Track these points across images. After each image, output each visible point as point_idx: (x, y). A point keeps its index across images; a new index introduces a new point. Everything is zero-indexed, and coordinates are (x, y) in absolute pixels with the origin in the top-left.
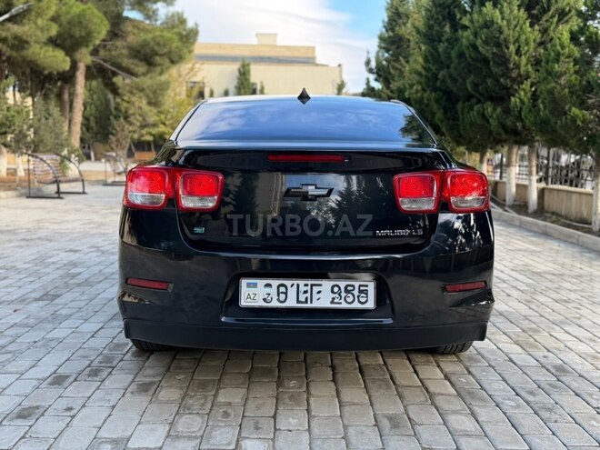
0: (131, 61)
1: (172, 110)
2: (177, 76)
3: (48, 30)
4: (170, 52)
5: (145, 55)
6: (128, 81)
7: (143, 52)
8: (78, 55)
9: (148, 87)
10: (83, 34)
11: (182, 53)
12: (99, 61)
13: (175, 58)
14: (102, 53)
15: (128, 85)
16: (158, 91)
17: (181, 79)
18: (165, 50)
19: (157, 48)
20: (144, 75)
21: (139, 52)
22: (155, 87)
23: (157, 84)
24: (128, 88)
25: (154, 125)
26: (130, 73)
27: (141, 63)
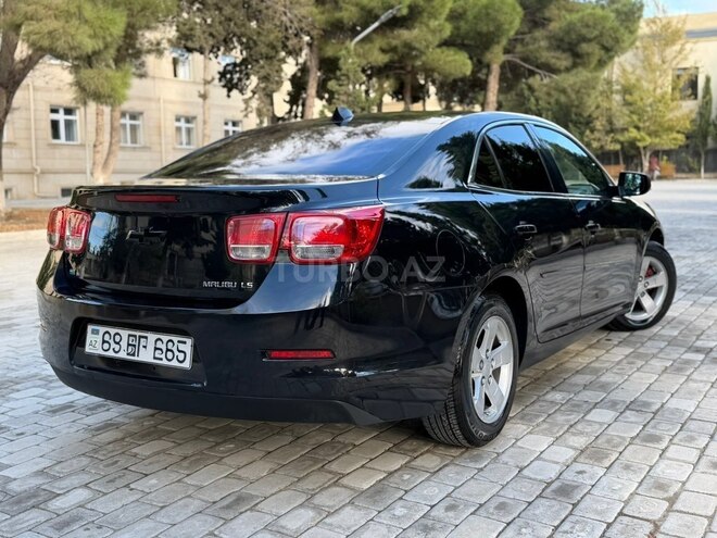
0: (552, 54)
1: (649, 109)
2: (660, 62)
3: (440, 31)
4: (601, 35)
5: (570, 44)
6: (546, 81)
7: (566, 39)
8: (488, 57)
9: (570, 86)
10: (492, 29)
11: (618, 35)
12: (514, 59)
13: (609, 43)
14: (519, 48)
15: (546, 85)
16: (583, 90)
18: (596, 33)
19: (584, 31)
20: (568, 70)
21: (562, 40)
22: (578, 85)
23: (583, 81)
24: (545, 89)
25: (624, 130)
26: (551, 70)
27: (564, 56)
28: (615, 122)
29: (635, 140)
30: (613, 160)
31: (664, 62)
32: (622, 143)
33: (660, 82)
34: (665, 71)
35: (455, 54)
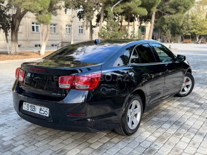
0: (171, 9)
1: (199, 23)
2: (202, 10)
3: (138, 3)
4: (184, 4)
5: (175, 6)
6: (168, 17)
7: (174, 5)
8: (152, 10)
9: (175, 18)
10: (153, 2)
11: (189, 4)
12: (160, 10)
13: (187, 6)
14: (161, 8)
15: (168, 18)
16: (179, 20)
17: (204, 11)
18: (183, 3)
19: (179, 3)
20: (175, 14)
21: (173, 5)
23: (179, 17)
24: (168, 19)
25: (192, 29)
26: (170, 13)
27: (174, 10)
28: (189, 27)
29: (195, 32)
30: (188, 38)
31: (203, 10)
32: (191, 33)
33: (202, 16)
34: (204, 13)
35: (143, 9)
